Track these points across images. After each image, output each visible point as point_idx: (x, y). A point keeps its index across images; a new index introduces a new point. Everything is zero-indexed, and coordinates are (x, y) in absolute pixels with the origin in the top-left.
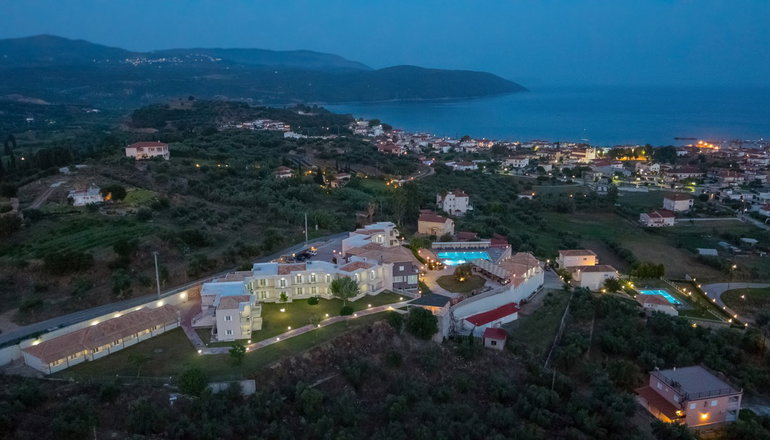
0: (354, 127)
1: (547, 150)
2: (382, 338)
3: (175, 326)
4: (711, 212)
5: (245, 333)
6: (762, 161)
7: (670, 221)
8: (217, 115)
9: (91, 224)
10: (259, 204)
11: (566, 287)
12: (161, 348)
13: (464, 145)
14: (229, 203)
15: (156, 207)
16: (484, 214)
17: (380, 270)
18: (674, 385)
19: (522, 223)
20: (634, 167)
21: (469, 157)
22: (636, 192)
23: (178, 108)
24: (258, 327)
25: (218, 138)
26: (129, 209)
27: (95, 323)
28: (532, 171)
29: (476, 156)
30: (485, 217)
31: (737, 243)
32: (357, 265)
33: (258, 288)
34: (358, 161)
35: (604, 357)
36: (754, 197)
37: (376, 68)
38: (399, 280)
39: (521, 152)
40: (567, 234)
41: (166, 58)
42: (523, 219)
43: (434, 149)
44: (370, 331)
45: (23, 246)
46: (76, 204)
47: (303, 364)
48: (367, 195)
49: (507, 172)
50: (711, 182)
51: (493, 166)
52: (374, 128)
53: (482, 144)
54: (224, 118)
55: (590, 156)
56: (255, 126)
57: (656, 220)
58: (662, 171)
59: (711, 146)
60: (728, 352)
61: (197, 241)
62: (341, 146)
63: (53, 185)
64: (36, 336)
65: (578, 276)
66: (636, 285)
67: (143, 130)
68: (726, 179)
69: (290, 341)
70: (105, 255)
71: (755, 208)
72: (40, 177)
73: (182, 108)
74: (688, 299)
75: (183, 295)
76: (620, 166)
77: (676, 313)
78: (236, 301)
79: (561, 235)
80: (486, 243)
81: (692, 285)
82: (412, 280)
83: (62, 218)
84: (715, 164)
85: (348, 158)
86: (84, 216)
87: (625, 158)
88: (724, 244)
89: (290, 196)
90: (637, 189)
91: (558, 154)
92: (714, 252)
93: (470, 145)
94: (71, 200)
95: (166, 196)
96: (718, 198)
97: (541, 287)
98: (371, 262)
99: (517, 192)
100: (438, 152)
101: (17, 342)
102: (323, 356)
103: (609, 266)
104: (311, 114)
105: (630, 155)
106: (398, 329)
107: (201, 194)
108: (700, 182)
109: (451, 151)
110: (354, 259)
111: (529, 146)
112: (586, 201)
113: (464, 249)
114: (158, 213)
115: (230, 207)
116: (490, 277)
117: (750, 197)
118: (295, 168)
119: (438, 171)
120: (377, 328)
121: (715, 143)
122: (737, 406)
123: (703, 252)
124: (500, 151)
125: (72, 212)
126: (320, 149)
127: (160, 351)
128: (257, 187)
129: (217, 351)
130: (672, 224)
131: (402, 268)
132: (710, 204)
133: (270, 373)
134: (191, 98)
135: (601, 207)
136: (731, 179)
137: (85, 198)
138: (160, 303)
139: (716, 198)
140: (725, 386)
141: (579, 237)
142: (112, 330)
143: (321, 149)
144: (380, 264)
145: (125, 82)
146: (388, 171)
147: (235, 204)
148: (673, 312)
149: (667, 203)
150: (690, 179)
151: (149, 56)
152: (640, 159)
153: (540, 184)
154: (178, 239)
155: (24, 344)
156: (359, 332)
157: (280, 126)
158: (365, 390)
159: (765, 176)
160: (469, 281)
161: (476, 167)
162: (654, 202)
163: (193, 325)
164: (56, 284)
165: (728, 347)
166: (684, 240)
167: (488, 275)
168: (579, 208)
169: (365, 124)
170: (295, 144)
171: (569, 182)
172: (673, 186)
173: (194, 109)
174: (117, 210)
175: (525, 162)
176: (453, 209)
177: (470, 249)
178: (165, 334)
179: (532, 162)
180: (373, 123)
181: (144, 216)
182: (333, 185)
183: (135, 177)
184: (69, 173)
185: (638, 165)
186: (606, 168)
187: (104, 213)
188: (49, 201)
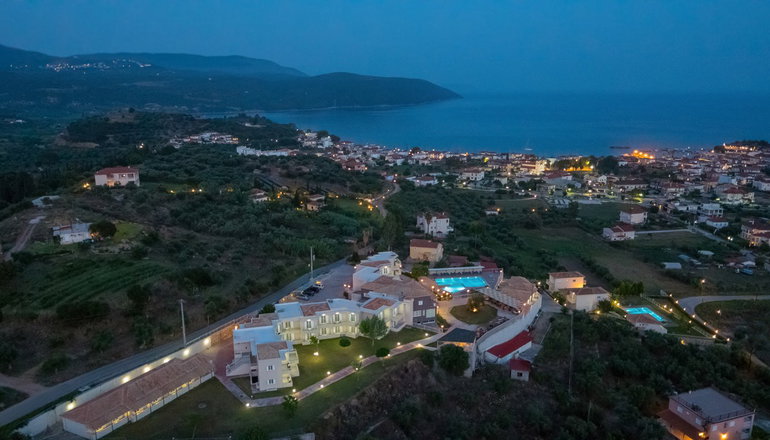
0: (303, 139)
1: (496, 162)
2: (419, 379)
3: (209, 377)
4: (664, 225)
5: (285, 381)
6: (696, 171)
7: (631, 235)
8: (162, 128)
9: (87, 266)
10: (249, 234)
11: (565, 310)
12: (204, 402)
13: (415, 156)
14: (218, 233)
15: (146, 242)
16: (466, 235)
17: (401, 306)
18: (695, 408)
19: (500, 242)
20: (583, 178)
21: (425, 170)
22: (591, 205)
23: (120, 121)
24: (296, 372)
25: (178, 158)
26: (121, 245)
27: (126, 379)
28: (489, 184)
29: (430, 169)
30: (467, 239)
31: (697, 256)
32: (380, 303)
33: (284, 330)
34: (325, 179)
35: (616, 381)
36: (699, 208)
37: (313, 75)
38: (418, 314)
39: (473, 164)
40: (544, 252)
41: (91, 63)
42: (499, 238)
43: (387, 161)
44: (407, 371)
45: (22, 294)
46: (63, 242)
47: (353, 411)
48: (351, 219)
49: (466, 186)
50: (655, 193)
51: (451, 179)
52: (322, 139)
53: (433, 156)
54: (169, 132)
55: (540, 168)
56: (203, 140)
57: (619, 234)
58: (610, 183)
59: (646, 156)
60: (723, 369)
61: (204, 280)
62: (305, 164)
63: (33, 221)
64: (70, 398)
65: (572, 298)
66: (622, 304)
67: (82, 144)
68: (669, 190)
69: (332, 387)
70: (118, 301)
71: (702, 219)
72: (13, 211)
73: (124, 121)
74: (670, 316)
75: (207, 341)
76: (570, 178)
77: (665, 331)
78: (275, 348)
79: (539, 254)
80: (479, 268)
81: (670, 302)
82: (430, 313)
83: (54, 260)
84: (654, 175)
85: (315, 177)
86: (76, 256)
87: (571, 169)
88: (684, 257)
89: (277, 223)
90: (590, 201)
91: (509, 166)
92: (677, 266)
93: (422, 157)
94: (57, 239)
95: (152, 229)
96: (666, 210)
97: (540, 311)
98: (390, 298)
99: (483, 208)
100: (391, 165)
101: (51, 406)
102: (371, 403)
103: (600, 288)
104: (258, 126)
105: (575, 166)
106: (431, 366)
107: (187, 224)
108: (646, 193)
109: (404, 163)
110: (372, 295)
111: (479, 157)
112: (550, 216)
113: (459, 275)
114: (150, 249)
115: (224, 239)
116: (499, 306)
117: (694, 208)
118: (267, 190)
119: (404, 189)
120: (412, 367)
121: (649, 152)
122: (749, 424)
123: (669, 266)
124: (453, 163)
125: (63, 252)
126: (284, 168)
127: (204, 406)
128: (239, 214)
129: (264, 402)
130: (633, 238)
131: (421, 303)
132: (661, 216)
133: (324, 424)
134: (132, 111)
135: (565, 222)
136: (673, 190)
137: (73, 236)
138: (186, 353)
139: (665, 209)
140: (739, 408)
141: (555, 254)
142: (151, 387)
143: (287, 167)
144: (401, 300)
145: (48, 90)
146: (356, 189)
147: (225, 234)
148: (662, 330)
149: (624, 216)
150: (637, 191)
151: (71, 60)
152: (585, 169)
153: (500, 198)
154: (186, 279)
155: (59, 409)
156: (396, 372)
157: (229, 139)
158: (414, 432)
159: (702, 187)
160: (482, 312)
161: (436, 182)
162: (610, 215)
163: (228, 375)
164: (71, 336)
165: (722, 364)
166: (649, 254)
167: (497, 303)
168: (546, 224)
169: (314, 135)
170: (258, 163)
171: (527, 196)
172: (623, 198)
173: (138, 121)
174: (109, 248)
175: (481, 175)
176: (435, 231)
177: (465, 274)
178: (202, 385)
179: (488, 175)
180: (321, 135)
181: (138, 254)
182: (309, 207)
183: (114, 208)
184: (44, 206)
185: (586, 176)
186: (557, 180)
187: (96, 252)
188: (33, 240)
